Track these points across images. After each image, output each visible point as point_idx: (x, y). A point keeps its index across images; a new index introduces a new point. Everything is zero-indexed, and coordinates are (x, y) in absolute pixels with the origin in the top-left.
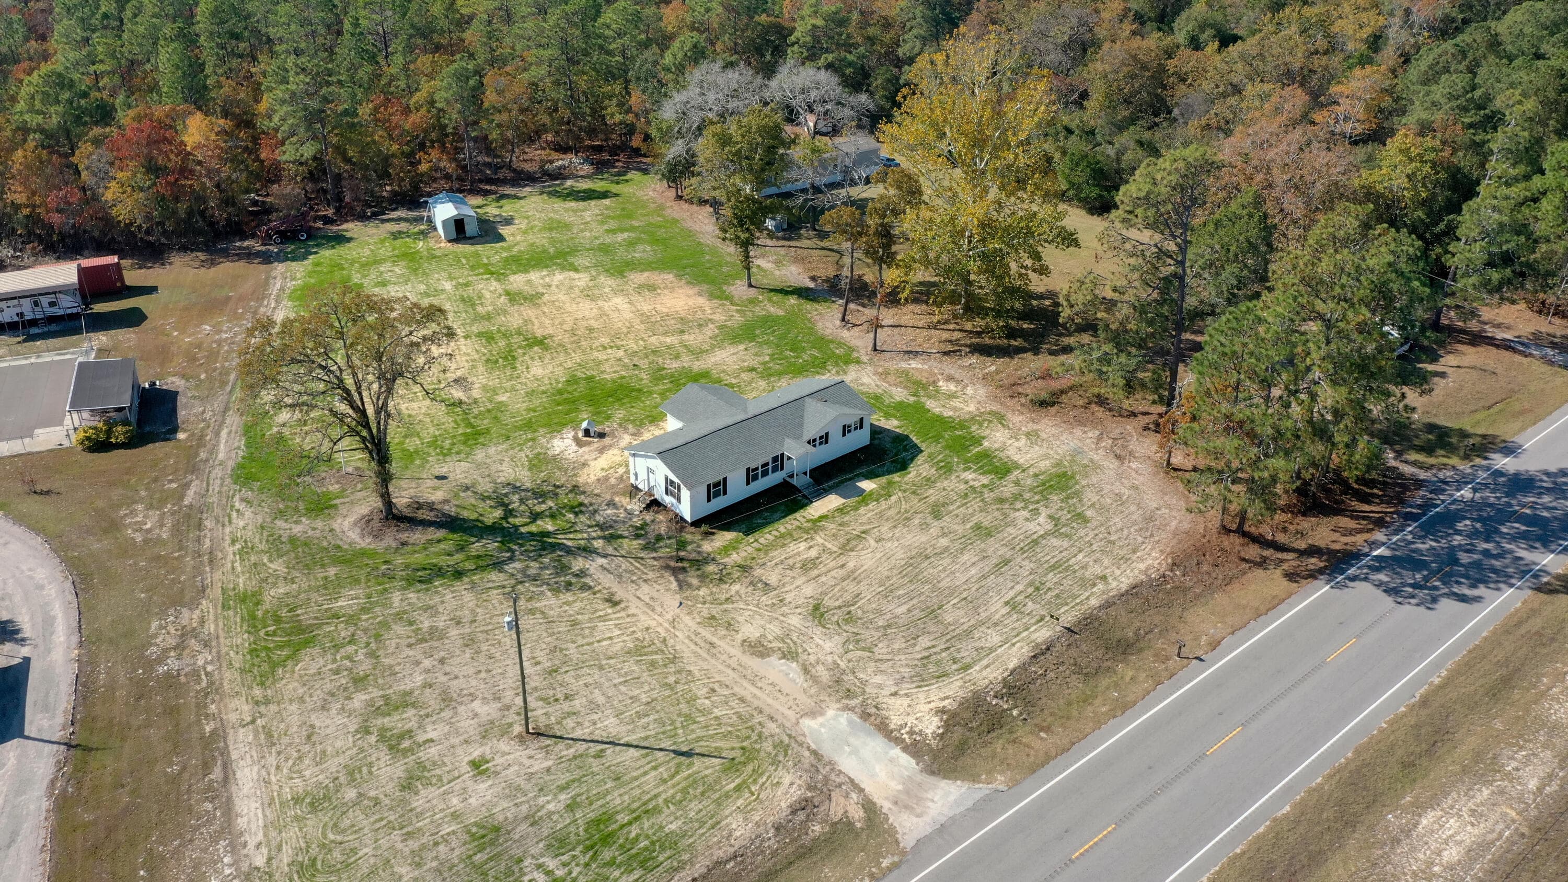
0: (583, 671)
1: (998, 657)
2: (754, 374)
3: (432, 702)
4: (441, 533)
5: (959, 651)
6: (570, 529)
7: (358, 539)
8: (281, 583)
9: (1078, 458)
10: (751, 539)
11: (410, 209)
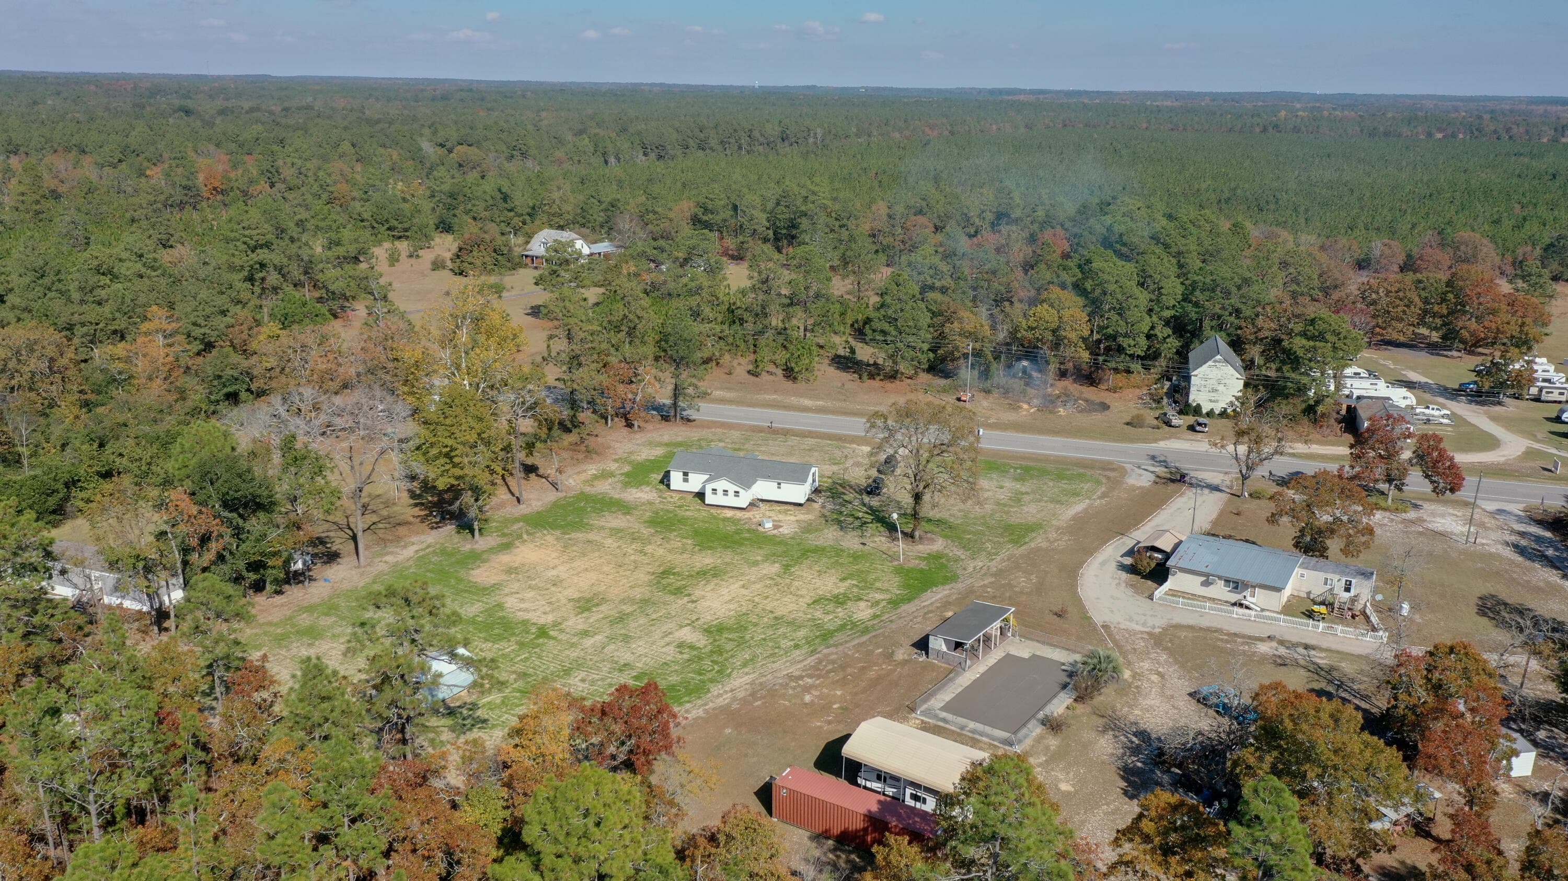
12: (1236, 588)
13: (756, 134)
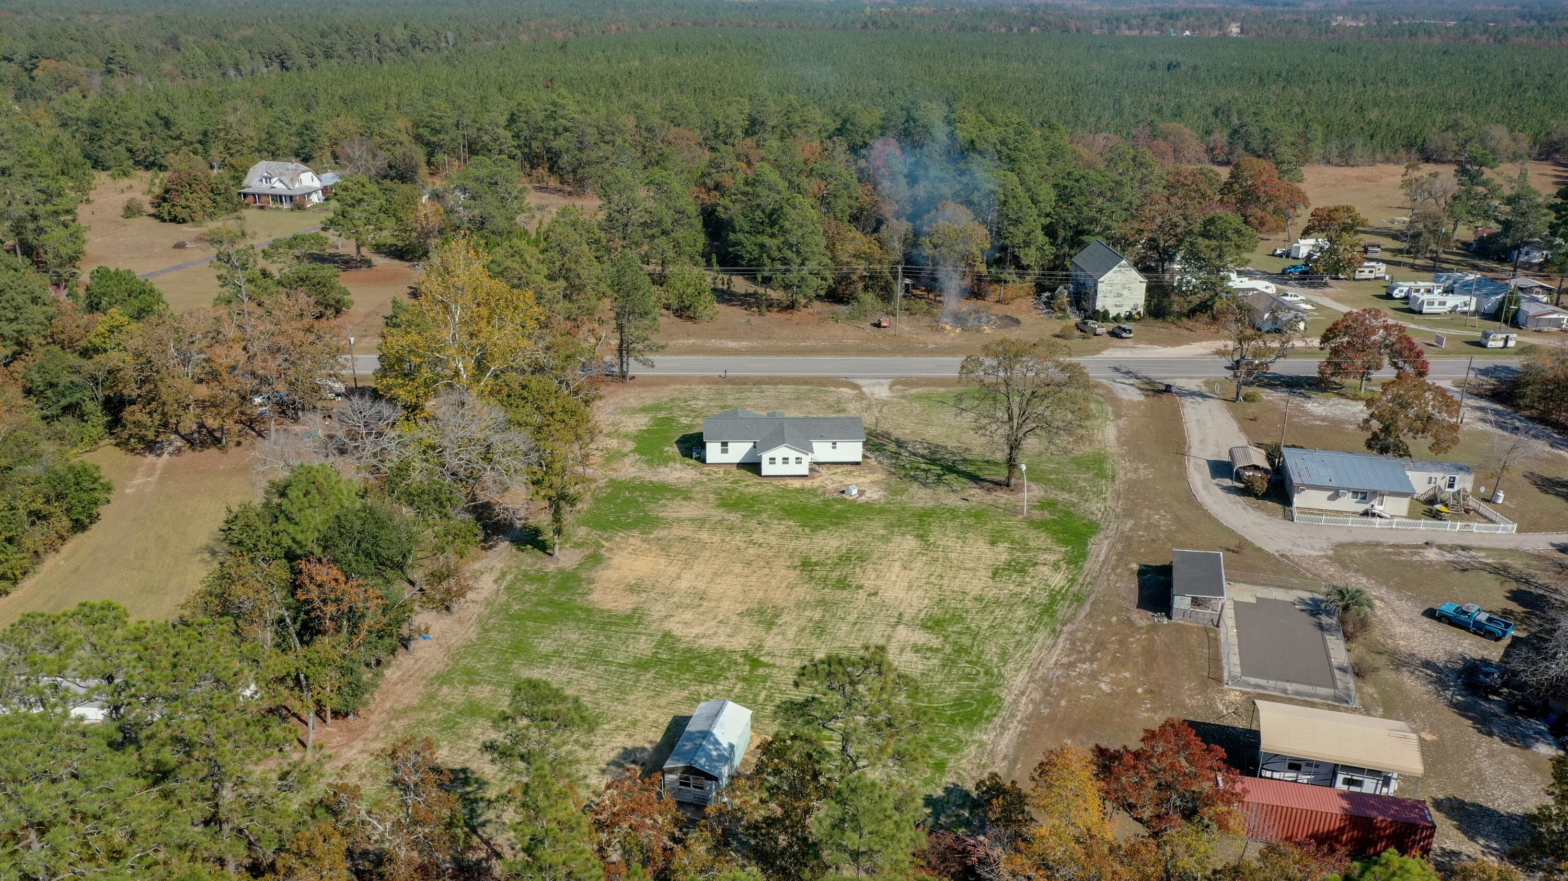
4: (984, 477)
12: (1364, 498)
13: (385, 38)
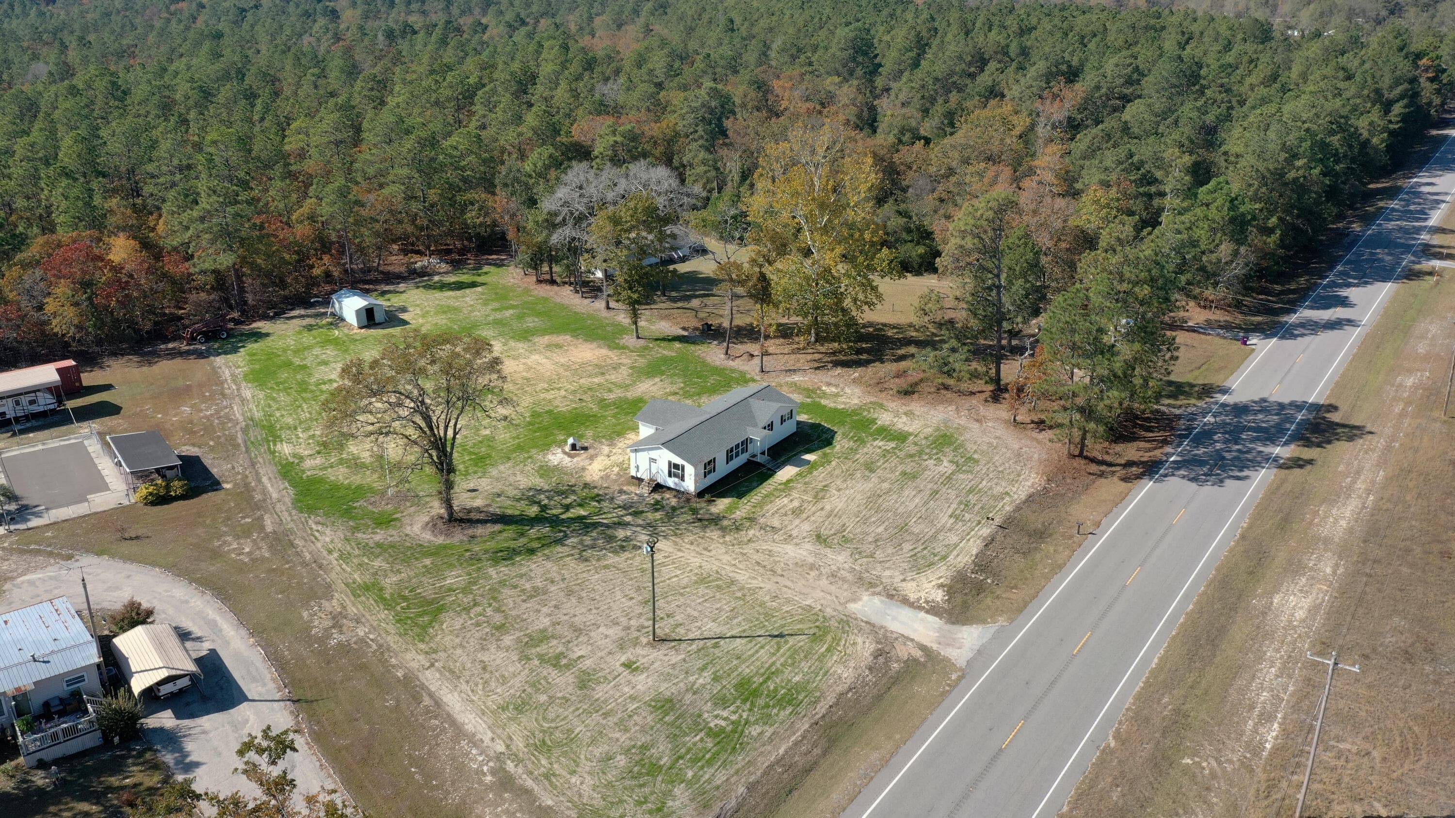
0: (670, 598)
1: (962, 549)
2: (678, 397)
3: (566, 633)
4: (498, 527)
5: (934, 548)
6: (600, 512)
7: (432, 538)
8: (390, 574)
9: (949, 424)
10: (744, 500)
11: (306, 308)
